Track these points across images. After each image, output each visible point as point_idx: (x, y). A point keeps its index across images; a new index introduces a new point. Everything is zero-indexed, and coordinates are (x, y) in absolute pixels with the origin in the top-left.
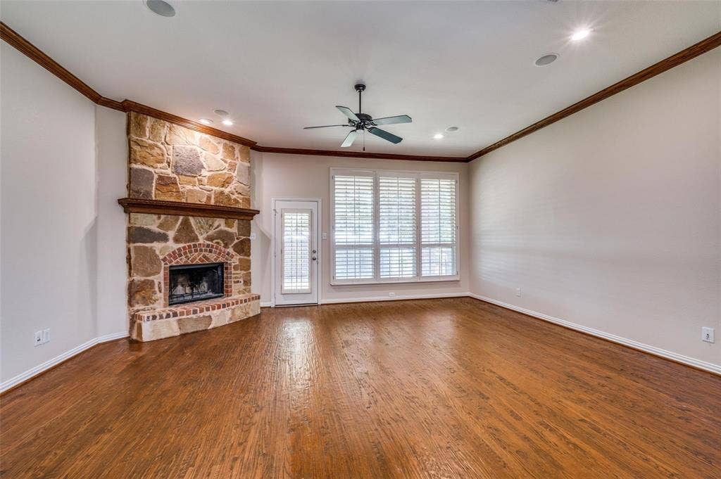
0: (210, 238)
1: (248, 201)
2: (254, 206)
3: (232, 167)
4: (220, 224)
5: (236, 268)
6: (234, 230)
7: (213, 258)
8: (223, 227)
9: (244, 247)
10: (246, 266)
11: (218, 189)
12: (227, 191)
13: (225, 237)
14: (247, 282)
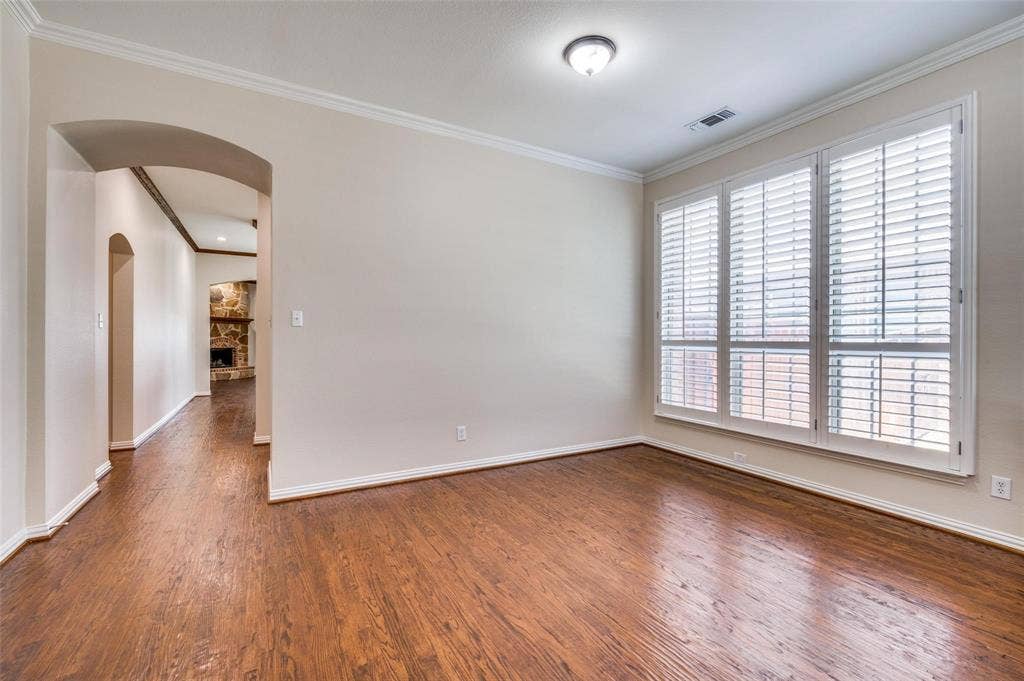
0: (227, 335)
1: (247, 314)
2: (250, 317)
3: (238, 295)
4: (232, 327)
5: (240, 351)
6: (239, 330)
7: (228, 345)
8: (233, 329)
9: (244, 340)
10: (245, 350)
11: (230, 308)
12: (235, 309)
13: (234, 334)
14: (246, 360)
